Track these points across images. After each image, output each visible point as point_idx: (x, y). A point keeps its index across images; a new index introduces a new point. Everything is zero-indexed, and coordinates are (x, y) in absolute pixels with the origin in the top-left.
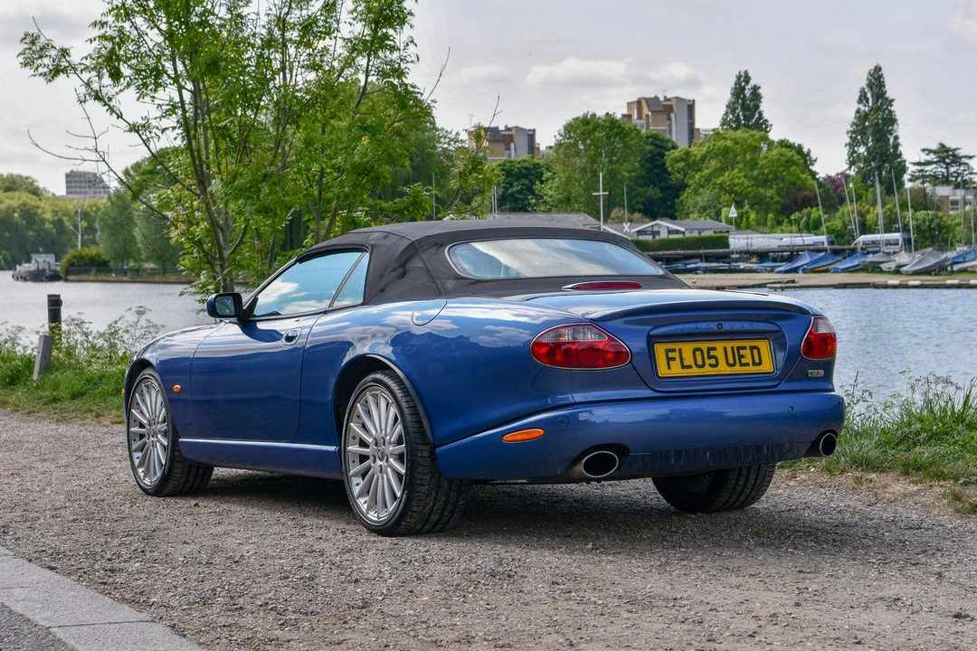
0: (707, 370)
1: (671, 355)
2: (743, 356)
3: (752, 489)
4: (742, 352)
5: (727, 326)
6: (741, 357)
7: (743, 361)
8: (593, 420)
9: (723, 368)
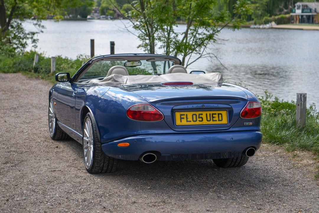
0: (198, 123)
1: (182, 117)
2: (214, 117)
3: (241, 161)
4: (214, 116)
5: (206, 105)
6: (213, 117)
7: (214, 119)
8: (151, 141)
9: (205, 122)
